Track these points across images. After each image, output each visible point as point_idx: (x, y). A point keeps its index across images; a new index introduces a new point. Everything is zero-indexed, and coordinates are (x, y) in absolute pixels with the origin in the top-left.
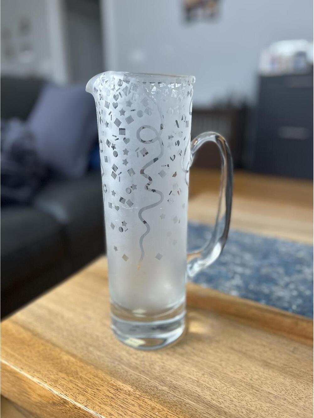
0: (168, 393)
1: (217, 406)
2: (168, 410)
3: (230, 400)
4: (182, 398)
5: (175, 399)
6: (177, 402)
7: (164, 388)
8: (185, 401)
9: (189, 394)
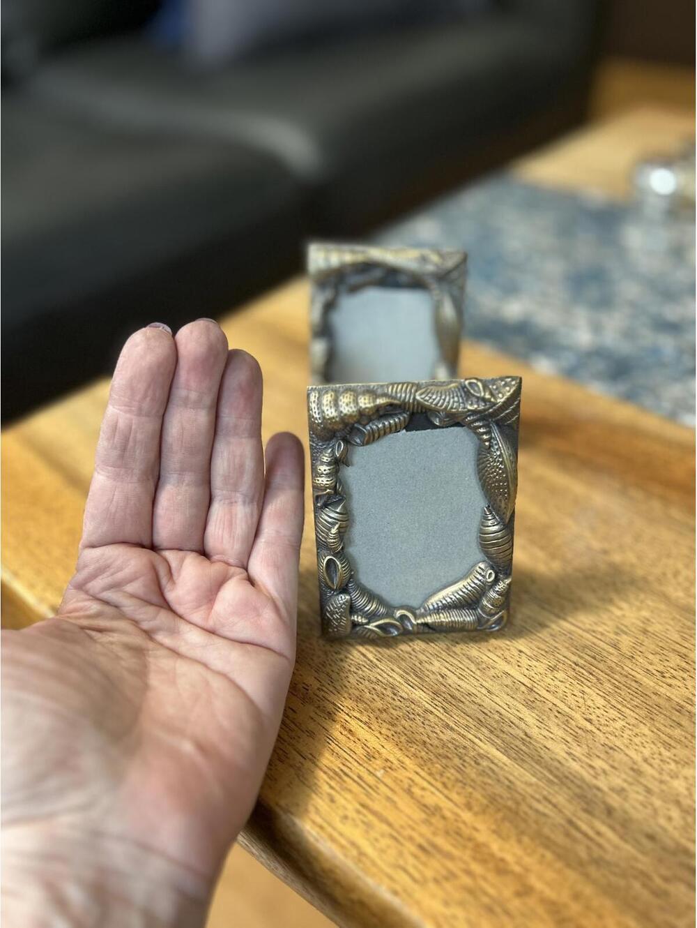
0: (426, 711)
1: (583, 780)
2: (419, 770)
3: (632, 769)
4: (470, 736)
5: (447, 736)
6: (450, 745)
7: (418, 694)
8: (477, 747)
9: (496, 727)
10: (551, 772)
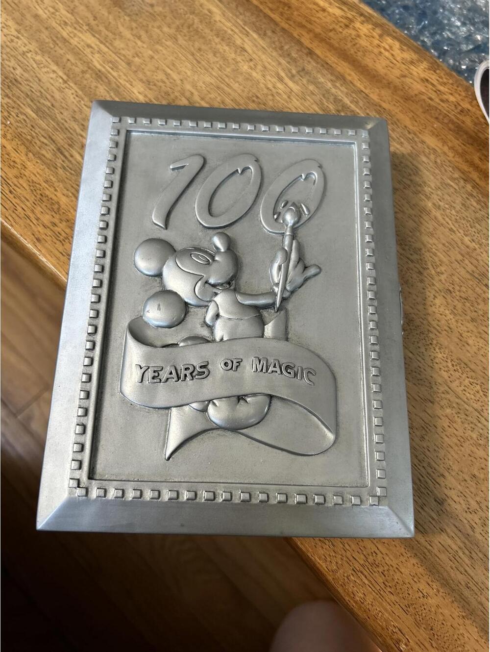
4: (19, 102)
8: (20, 109)
9: (36, 99)
10: (58, 125)
